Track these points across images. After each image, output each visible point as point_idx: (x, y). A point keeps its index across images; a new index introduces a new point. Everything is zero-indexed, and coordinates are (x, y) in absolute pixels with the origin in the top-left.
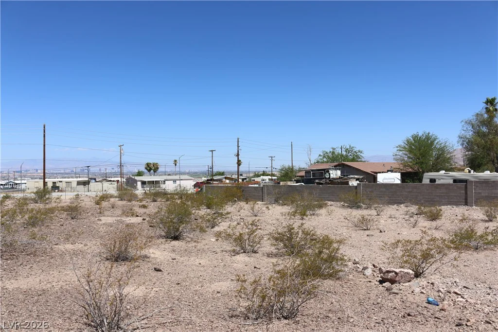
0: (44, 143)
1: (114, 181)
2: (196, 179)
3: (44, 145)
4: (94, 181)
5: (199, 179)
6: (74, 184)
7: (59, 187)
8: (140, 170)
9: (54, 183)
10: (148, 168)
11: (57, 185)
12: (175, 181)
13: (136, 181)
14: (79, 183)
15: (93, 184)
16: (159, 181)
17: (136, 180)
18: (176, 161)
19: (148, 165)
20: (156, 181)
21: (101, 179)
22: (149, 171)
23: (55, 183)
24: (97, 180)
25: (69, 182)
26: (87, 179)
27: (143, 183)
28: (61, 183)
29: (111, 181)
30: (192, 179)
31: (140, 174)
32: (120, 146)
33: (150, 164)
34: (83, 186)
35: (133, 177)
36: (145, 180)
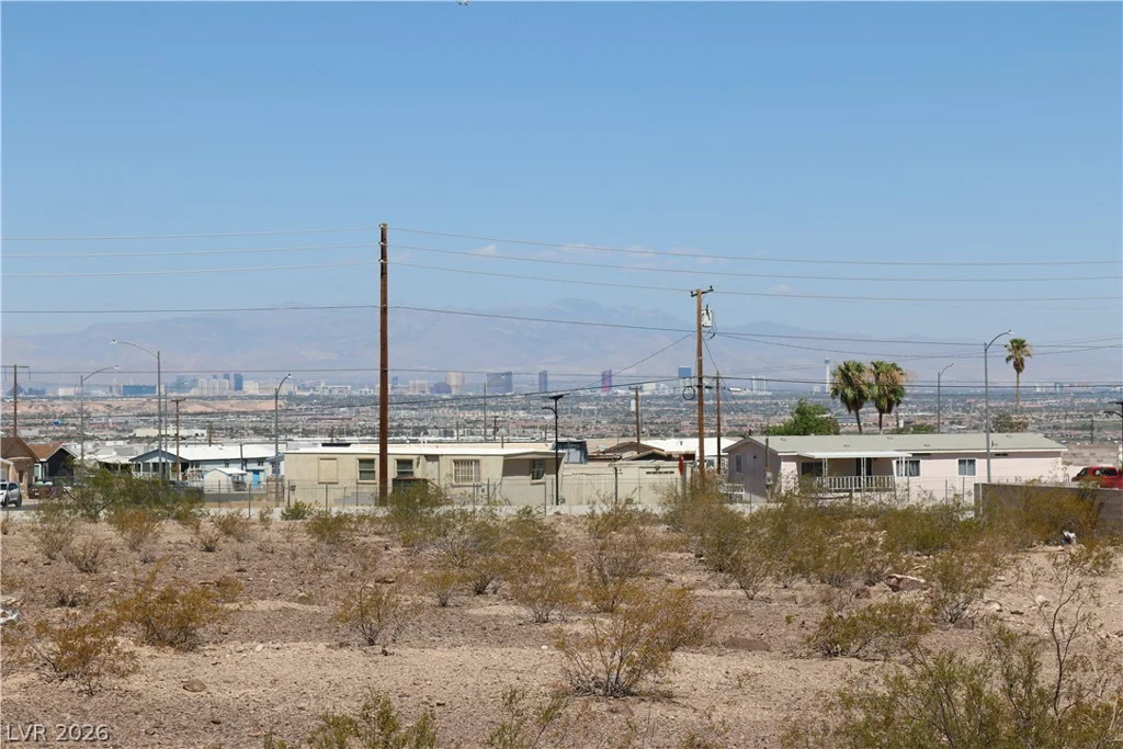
0: (384, 300)
1: (669, 458)
2: (1086, 453)
3: (384, 311)
4: (575, 455)
5: (1100, 453)
6: (492, 471)
7: (425, 481)
8: (810, 403)
9: (405, 463)
10: (850, 393)
11: (418, 473)
12: (967, 461)
13: (774, 460)
14: (512, 466)
15: (572, 469)
16: (888, 460)
17: (774, 454)
18: (1018, 345)
19: (847, 375)
20: (869, 460)
21: (612, 443)
22: (854, 404)
23: (410, 462)
24: (591, 450)
25: (468, 462)
26: (547, 448)
27: (810, 467)
28: (431, 466)
29: (655, 455)
30: (1057, 454)
31: (806, 422)
32: (697, 294)
33: (859, 368)
34: (527, 479)
35: (761, 439)
36: (817, 455)
